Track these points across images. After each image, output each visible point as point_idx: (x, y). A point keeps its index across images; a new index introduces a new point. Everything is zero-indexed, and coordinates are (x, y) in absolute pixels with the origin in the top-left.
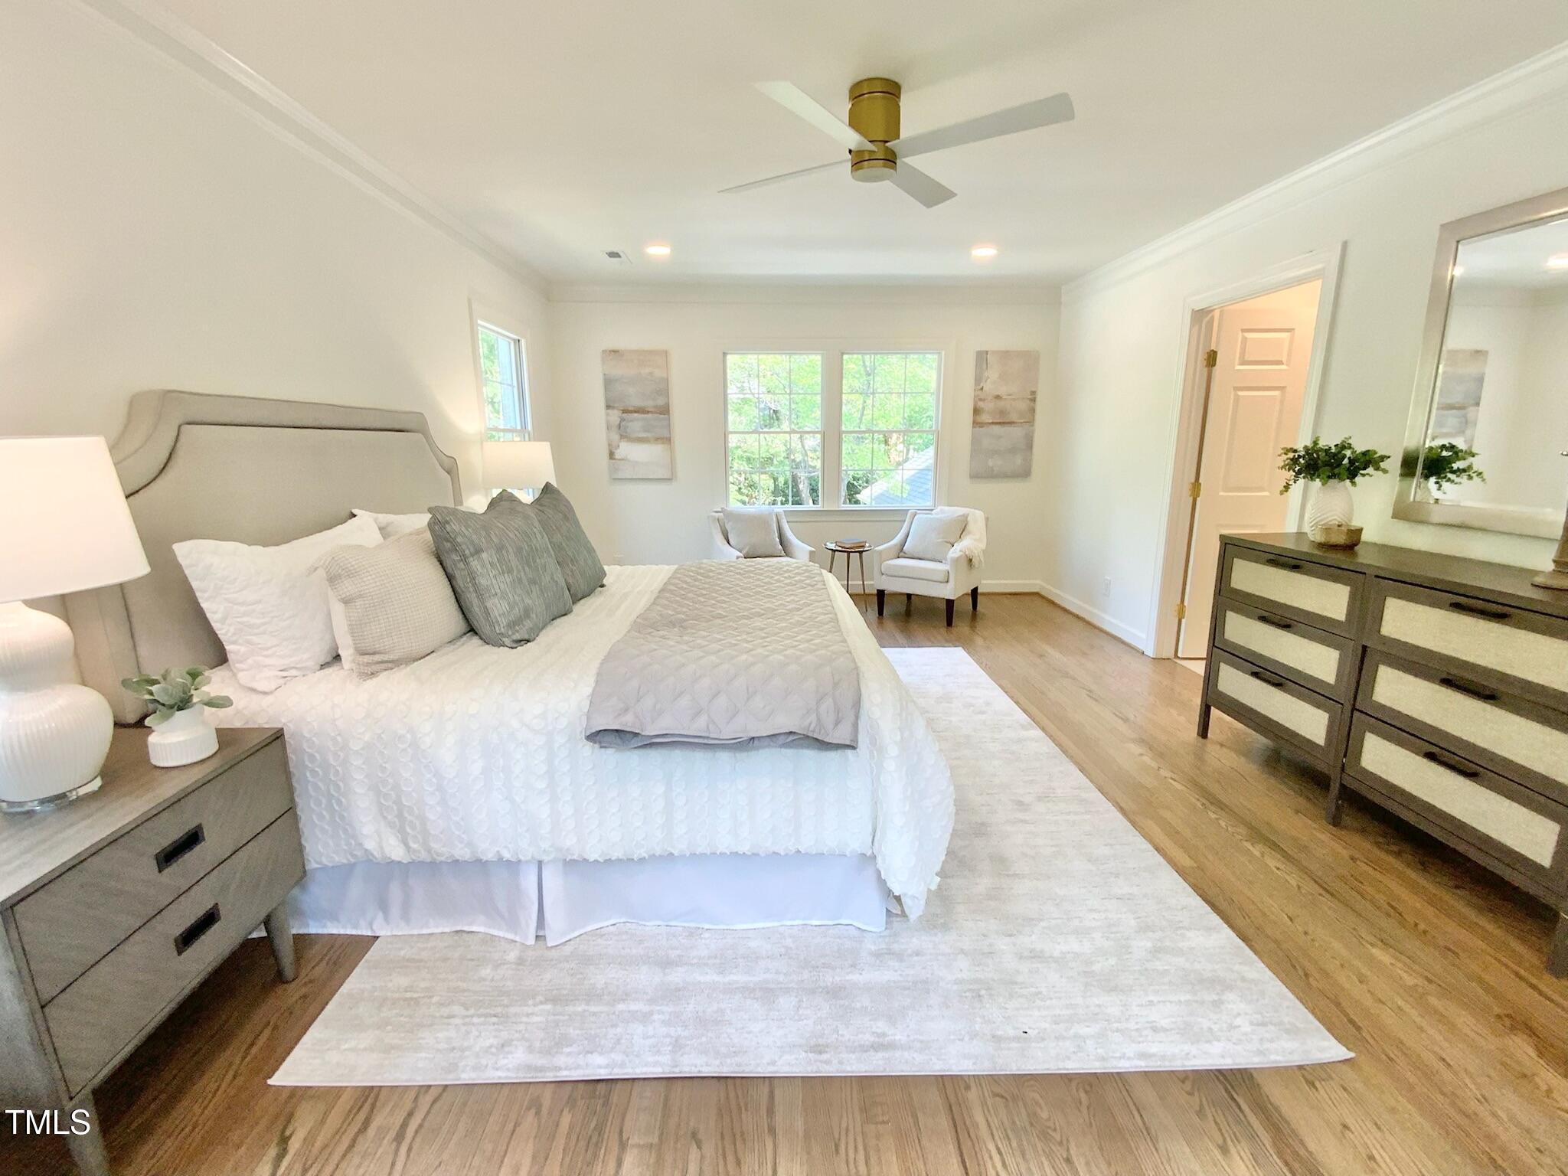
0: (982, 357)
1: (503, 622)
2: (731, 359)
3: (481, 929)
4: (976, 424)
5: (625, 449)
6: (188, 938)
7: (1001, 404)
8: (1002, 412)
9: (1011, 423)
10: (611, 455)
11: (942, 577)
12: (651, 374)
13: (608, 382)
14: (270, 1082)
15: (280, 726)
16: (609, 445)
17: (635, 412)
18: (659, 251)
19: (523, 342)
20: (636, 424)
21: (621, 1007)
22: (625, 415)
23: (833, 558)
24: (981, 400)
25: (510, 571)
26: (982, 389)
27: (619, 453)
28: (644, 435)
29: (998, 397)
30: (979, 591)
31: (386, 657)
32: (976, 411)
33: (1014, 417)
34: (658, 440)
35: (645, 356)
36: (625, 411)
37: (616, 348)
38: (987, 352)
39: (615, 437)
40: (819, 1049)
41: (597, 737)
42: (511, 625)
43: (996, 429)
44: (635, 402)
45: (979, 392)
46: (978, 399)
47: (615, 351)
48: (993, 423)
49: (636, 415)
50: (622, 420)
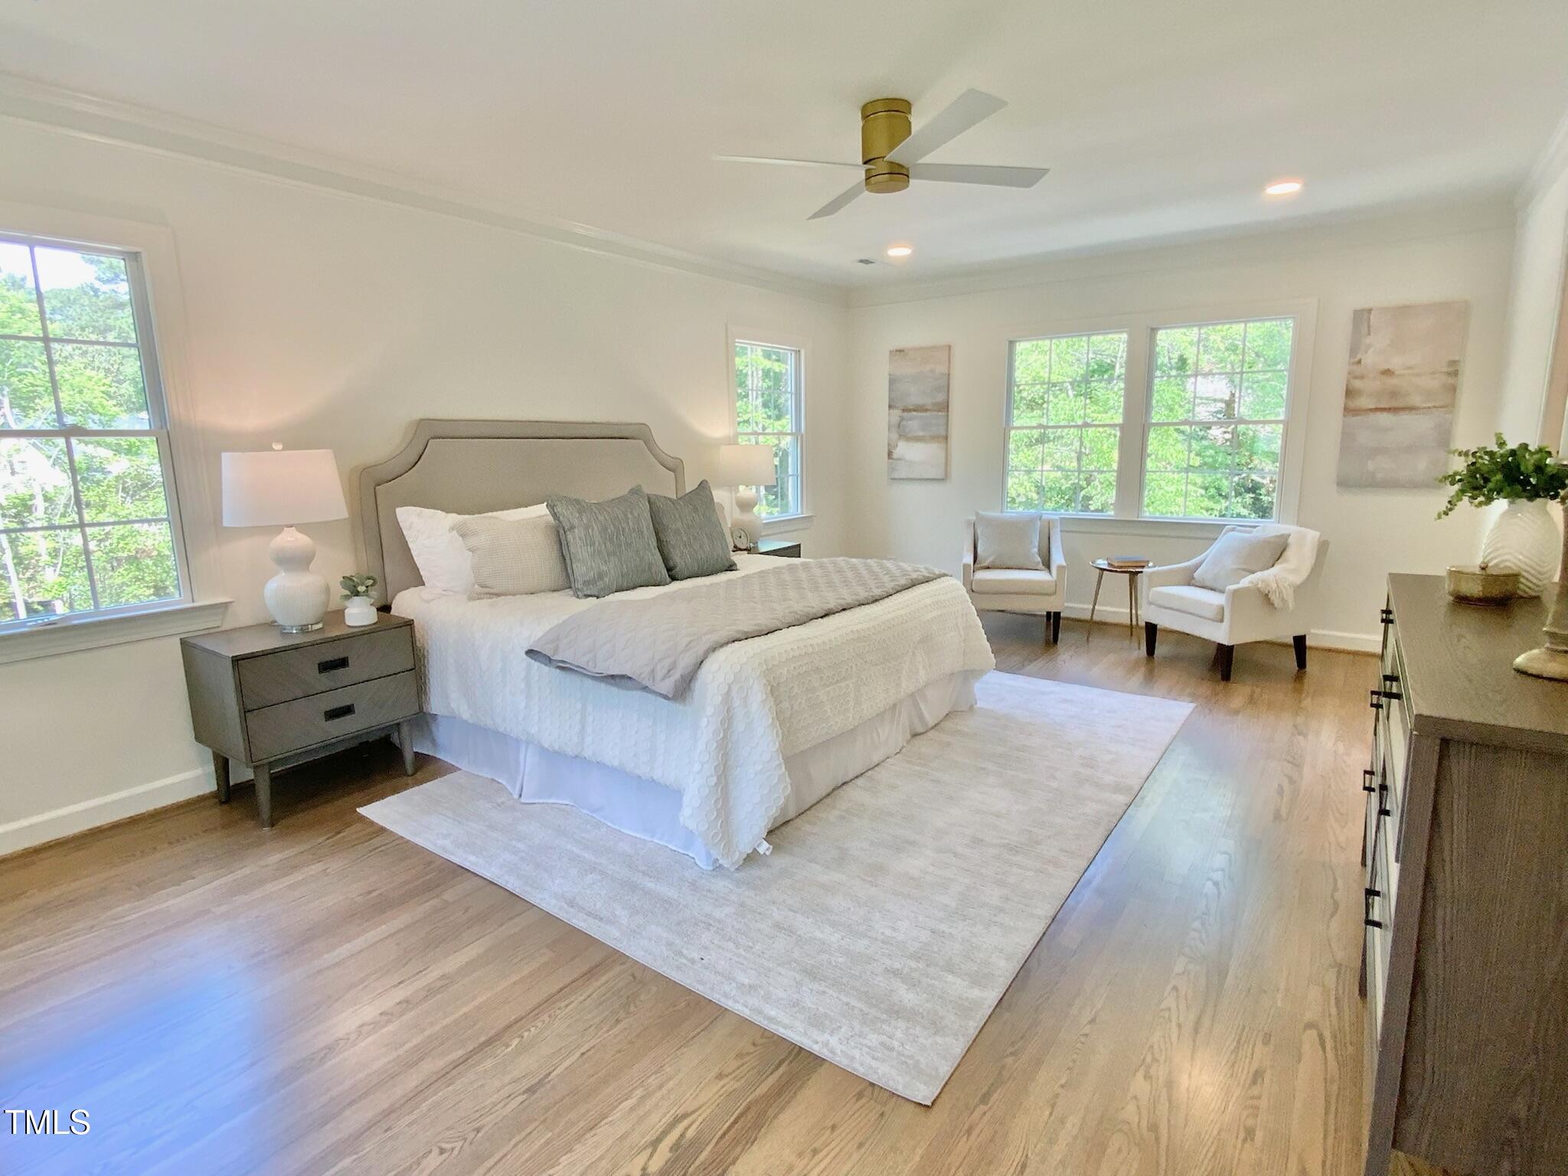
0: (1361, 318)
1: (580, 580)
2: (1020, 347)
3: (504, 783)
4: (1348, 411)
5: (903, 449)
6: (333, 714)
7: (1393, 381)
8: (1394, 394)
9: (1411, 409)
10: (890, 454)
11: (1210, 614)
12: (932, 371)
13: (893, 381)
14: (357, 809)
15: (412, 618)
16: (889, 445)
17: (915, 410)
18: (899, 252)
19: (803, 352)
20: (914, 424)
21: (514, 843)
22: (905, 414)
23: (1101, 577)
24: (1356, 378)
25: (592, 544)
26: (1359, 362)
27: (897, 453)
28: (921, 434)
29: (1388, 372)
30: (1308, 643)
31: (491, 591)
32: (1349, 393)
33: (1416, 400)
34: (934, 438)
35: (927, 352)
36: (904, 410)
37: (899, 348)
38: (1370, 311)
39: (895, 436)
40: (572, 904)
41: (530, 653)
42: (587, 583)
43: (1385, 419)
44: (915, 400)
45: (1355, 368)
46: (1353, 376)
47: (901, 351)
48: (1377, 410)
49: (914, 413)
50: (902, 419)
